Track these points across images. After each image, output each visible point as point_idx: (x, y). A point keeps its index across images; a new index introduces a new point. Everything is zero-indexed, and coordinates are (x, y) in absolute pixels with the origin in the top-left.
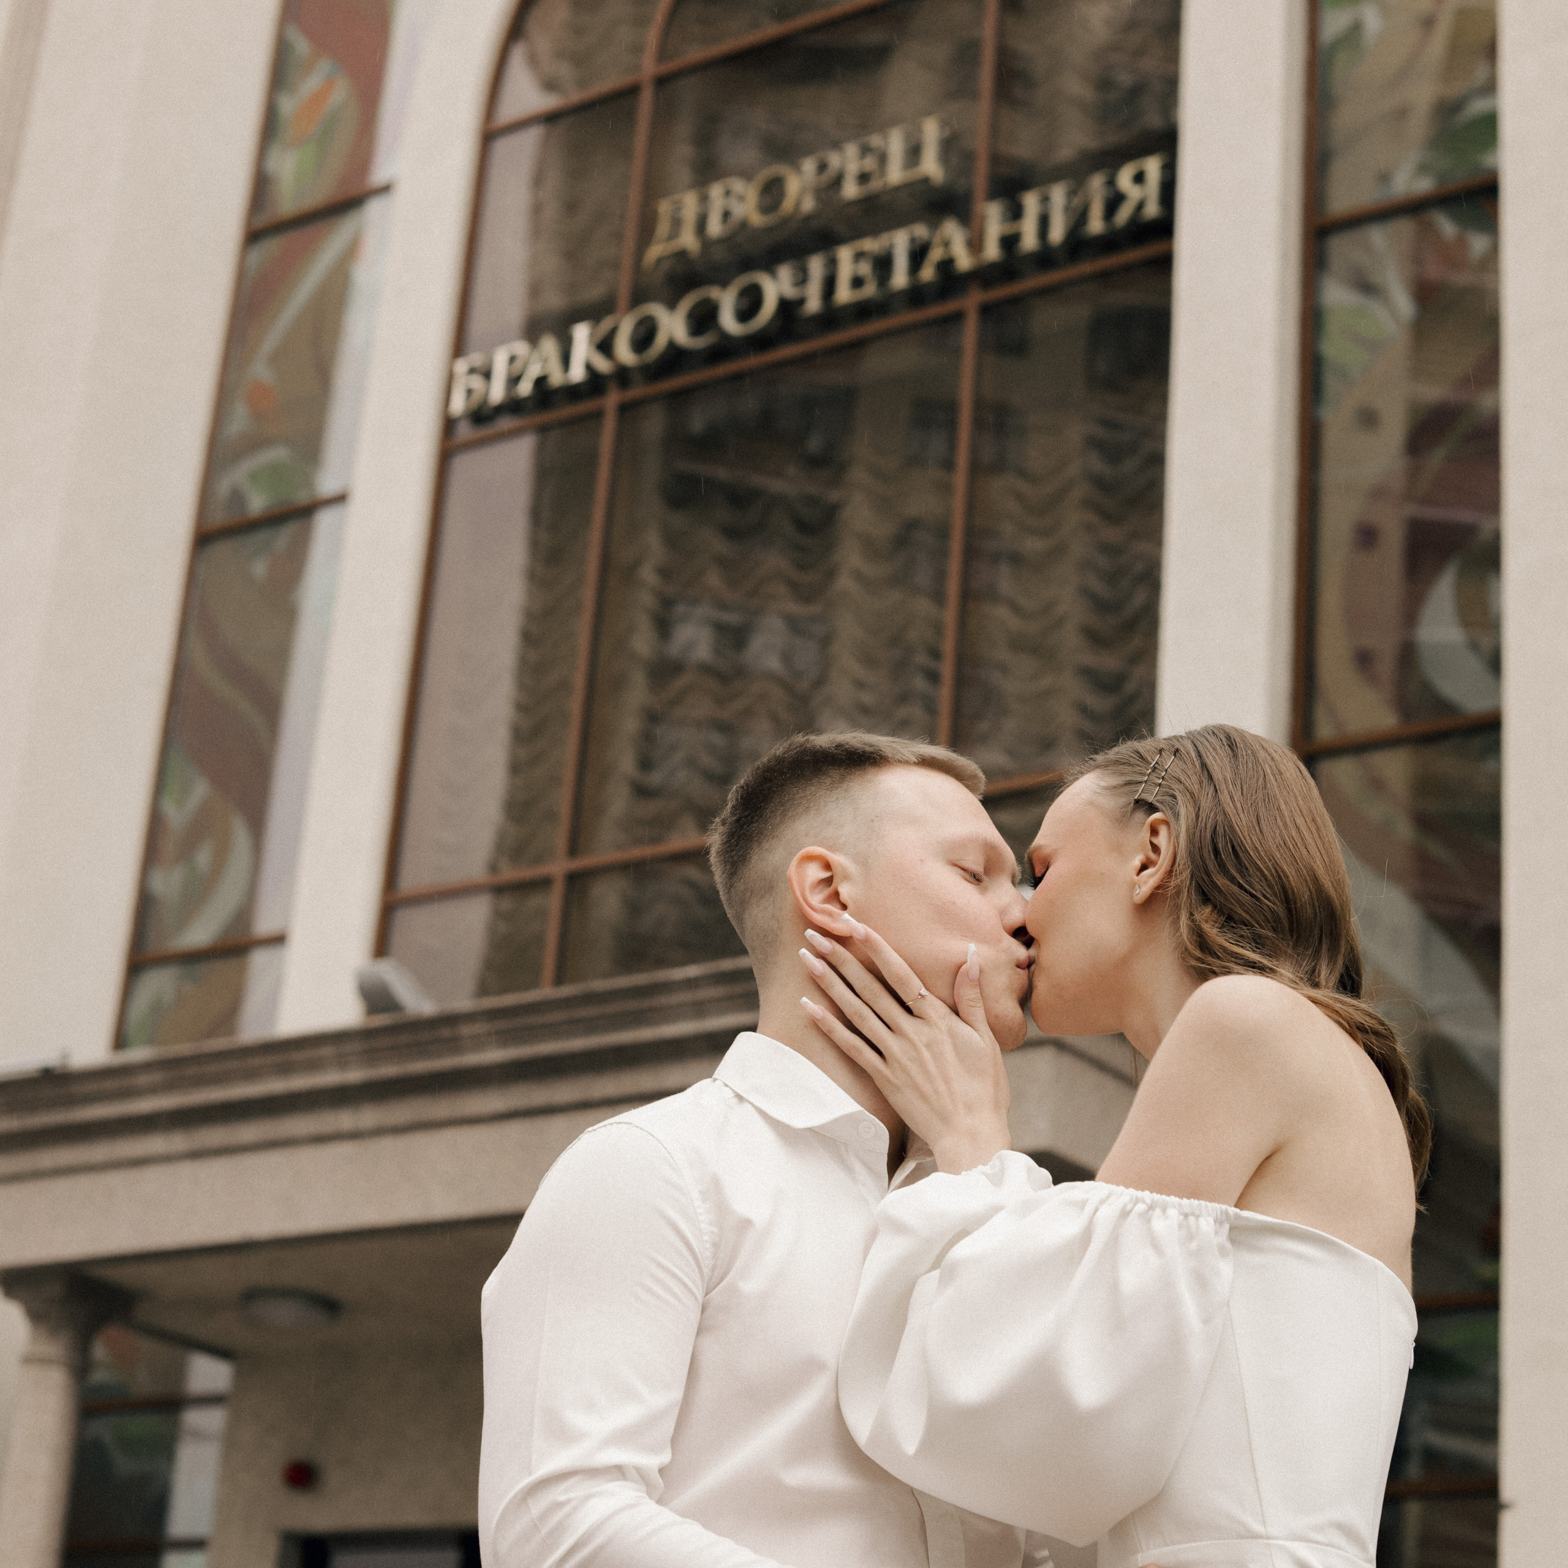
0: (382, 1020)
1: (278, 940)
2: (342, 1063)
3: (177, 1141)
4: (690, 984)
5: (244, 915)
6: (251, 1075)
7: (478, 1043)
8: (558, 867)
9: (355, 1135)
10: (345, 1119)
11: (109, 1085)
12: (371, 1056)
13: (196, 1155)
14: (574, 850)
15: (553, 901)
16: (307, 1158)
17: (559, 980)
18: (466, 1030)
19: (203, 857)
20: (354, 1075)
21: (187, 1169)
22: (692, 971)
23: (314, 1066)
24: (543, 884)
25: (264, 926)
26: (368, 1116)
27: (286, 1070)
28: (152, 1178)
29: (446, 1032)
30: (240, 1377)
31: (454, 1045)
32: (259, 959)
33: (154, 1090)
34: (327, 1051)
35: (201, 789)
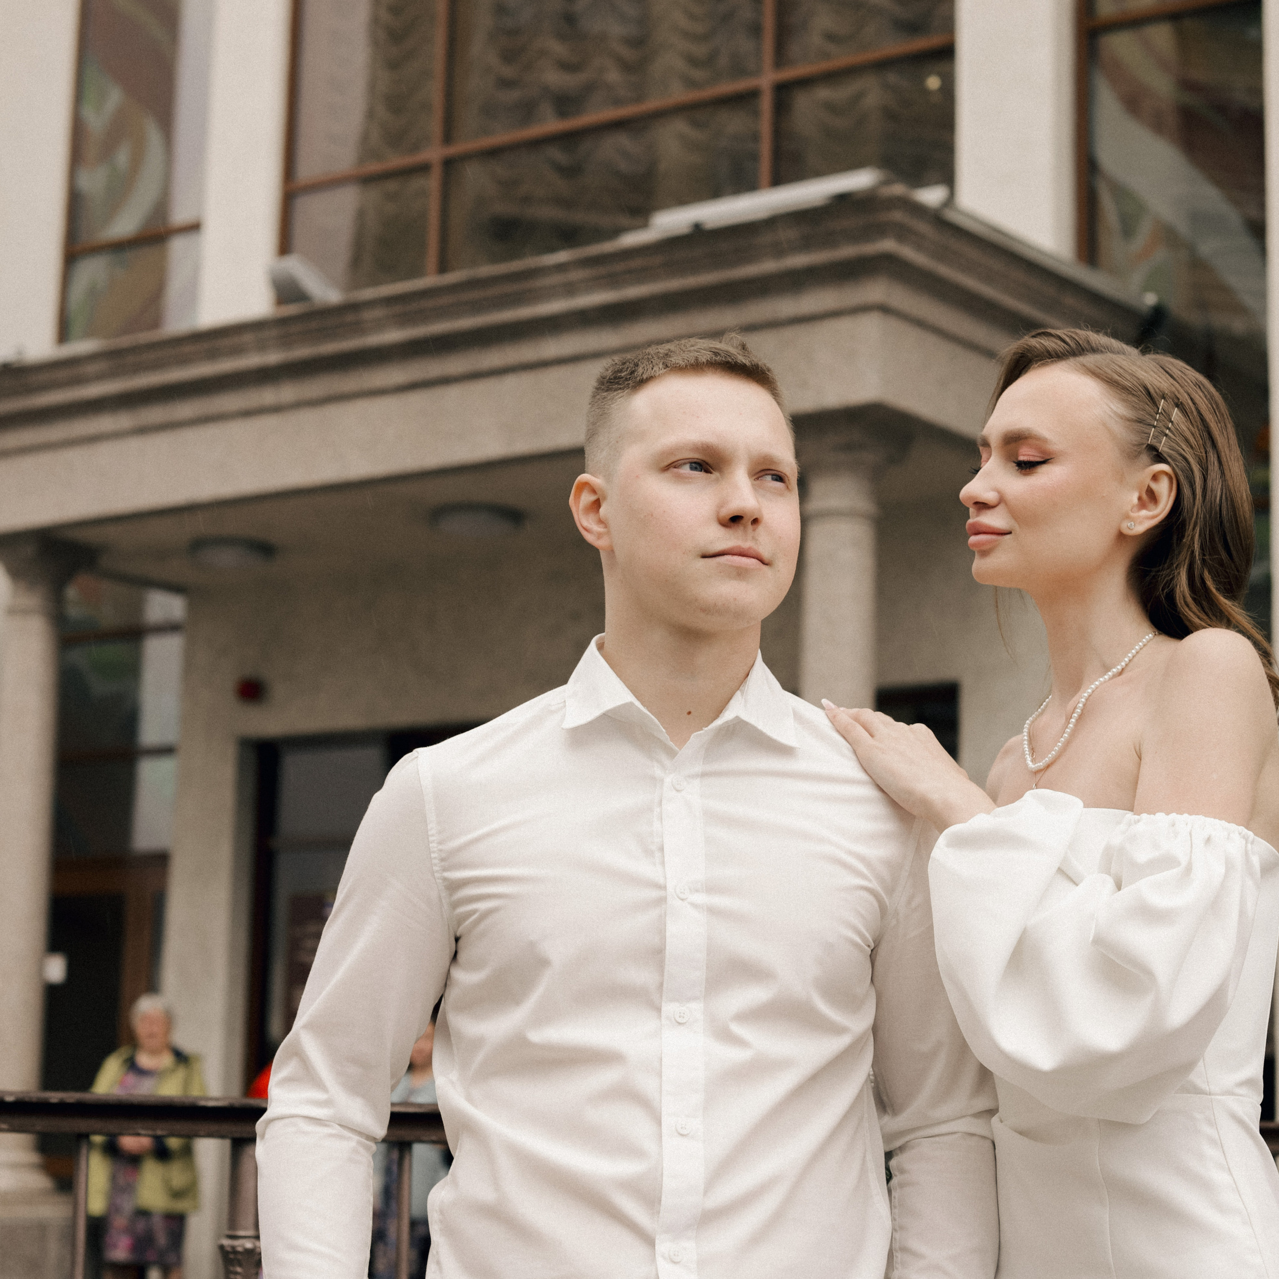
0: (292, 310)
1: (194, 228)
2: (261, 347)
3: (123, 420)
4: (561, 268)
5: (162, 208)
6: (184, 361)
7: (379, 326)
8: (434, 153)
9: (277, 409)
10: (268, 395)
11: (62, 374)
12: (286, 341)
13: (142, 431)
14: (448, 138)
15: (433, 183)
16: (237, 430)
17: (443, 267)
18: (368, 315)
19: (122, 157)
20: (273, 358)
21: (135, 444)
22: (562, 256)
23: (237, 351)
24: (423, 169)
25: (180, 215)
26: (287, 392)
27: (213, 355)
28: (104, 453)
29: (350, 318)
30: (192, 607)
31: (358, 328)
32: (178, 246)
33: (100, 377)
34: (248, 338)
35: (115, 97)
